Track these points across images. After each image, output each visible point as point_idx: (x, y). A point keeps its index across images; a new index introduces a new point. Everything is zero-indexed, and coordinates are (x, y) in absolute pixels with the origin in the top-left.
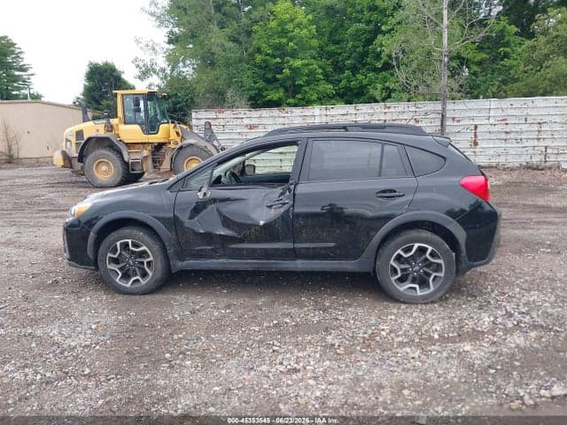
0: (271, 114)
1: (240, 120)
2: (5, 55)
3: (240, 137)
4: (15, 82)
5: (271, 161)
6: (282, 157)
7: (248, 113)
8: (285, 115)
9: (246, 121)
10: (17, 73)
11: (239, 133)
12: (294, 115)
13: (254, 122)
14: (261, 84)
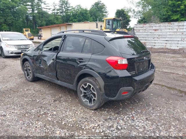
0: (165, 25)
1: (152, 28)
2: (102, 9)
3: (151, 34)
4: (104, 16)
5: (161, 43)
6: (167, 42)
7: (155, 24)
8: (170, 25)
9: (154, 28)
10: (104, 14)
11: (151, 32)
12: (175, 25)
13: (157, 28)
14: (170, 13)
